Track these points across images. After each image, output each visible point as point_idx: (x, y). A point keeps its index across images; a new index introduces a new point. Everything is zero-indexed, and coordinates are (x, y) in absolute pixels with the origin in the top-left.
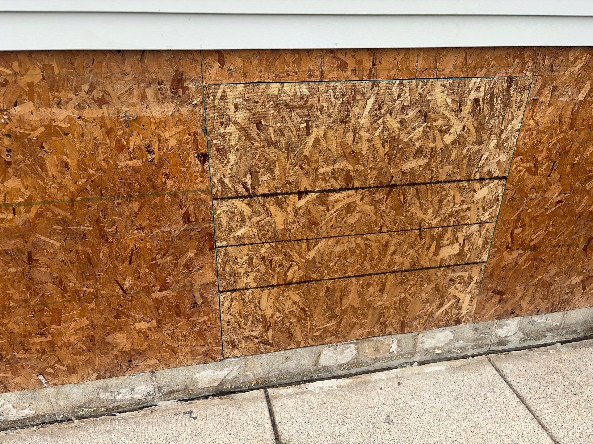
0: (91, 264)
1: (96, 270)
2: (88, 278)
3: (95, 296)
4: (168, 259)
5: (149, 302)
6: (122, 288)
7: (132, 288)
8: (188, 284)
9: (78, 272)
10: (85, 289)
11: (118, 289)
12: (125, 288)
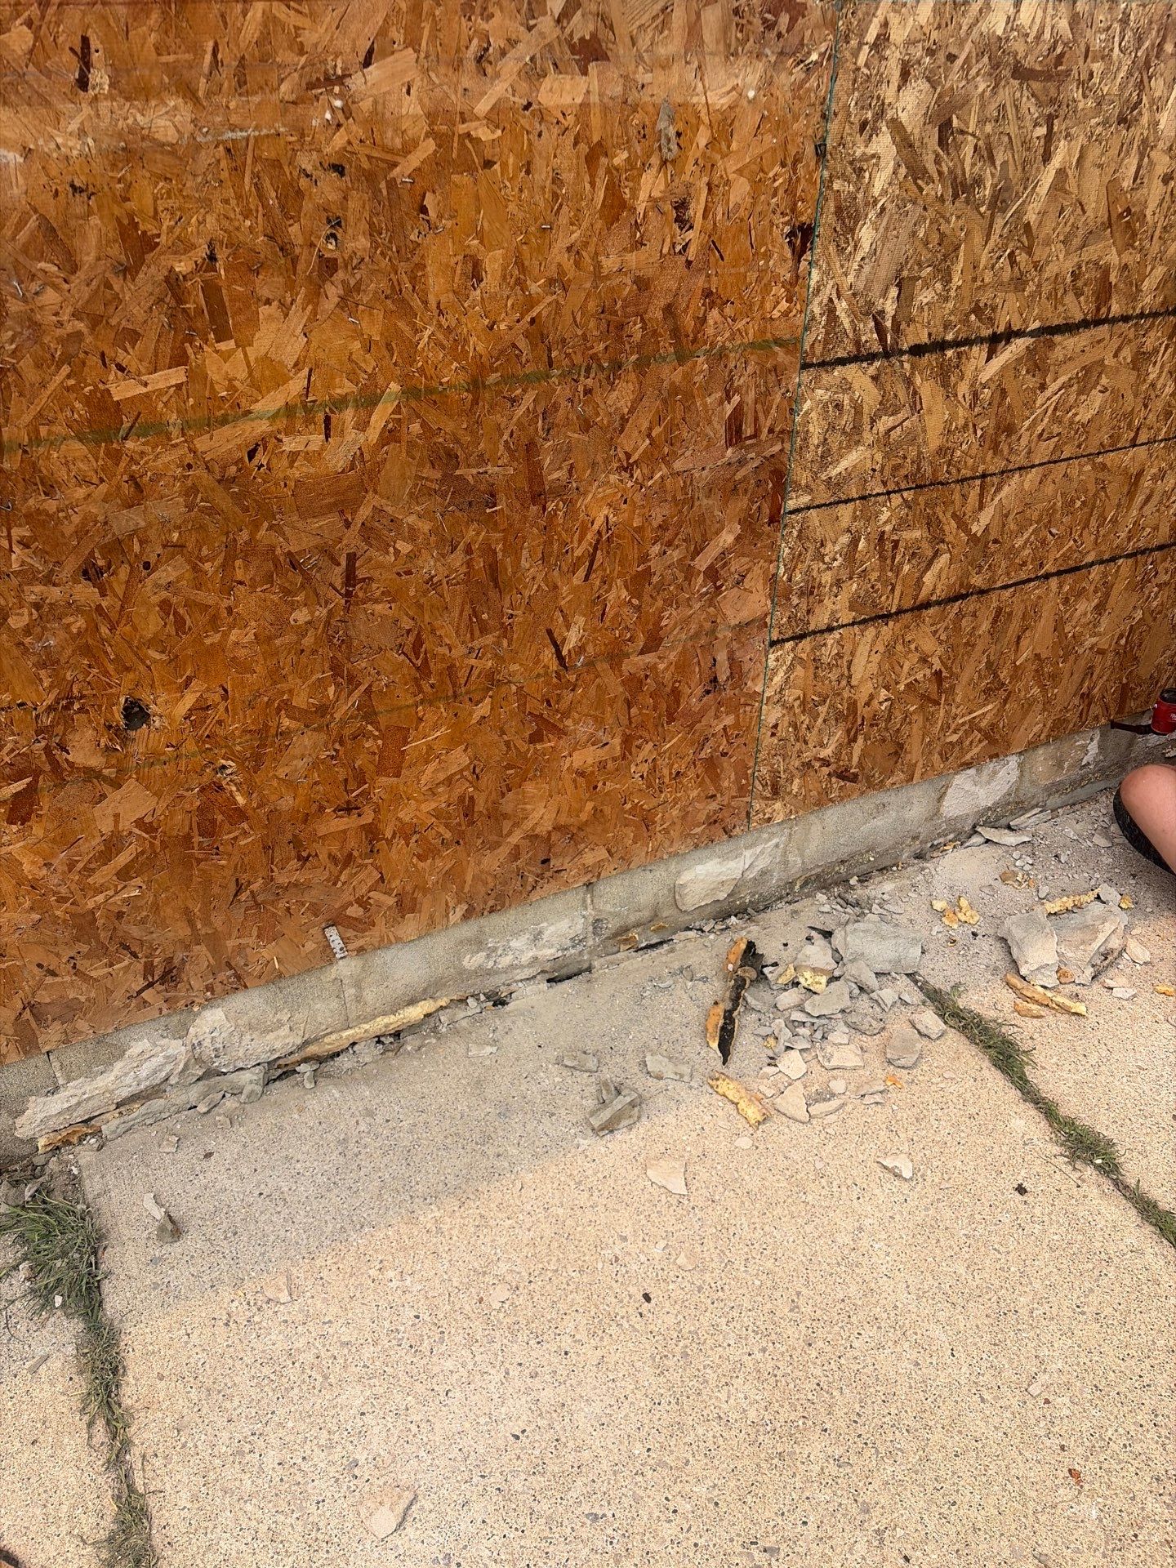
0: (496, 586)
1: (507, 603)
2: (484, 630)
3: (492, 681)
4: (675, 555)
5: (615, 686)
6: (558, 652)
7: (581, 649)
8: (708, 626)
9: (461, 614)
10: (473, 662)
11: (548, 654)
12: (565, 652)
